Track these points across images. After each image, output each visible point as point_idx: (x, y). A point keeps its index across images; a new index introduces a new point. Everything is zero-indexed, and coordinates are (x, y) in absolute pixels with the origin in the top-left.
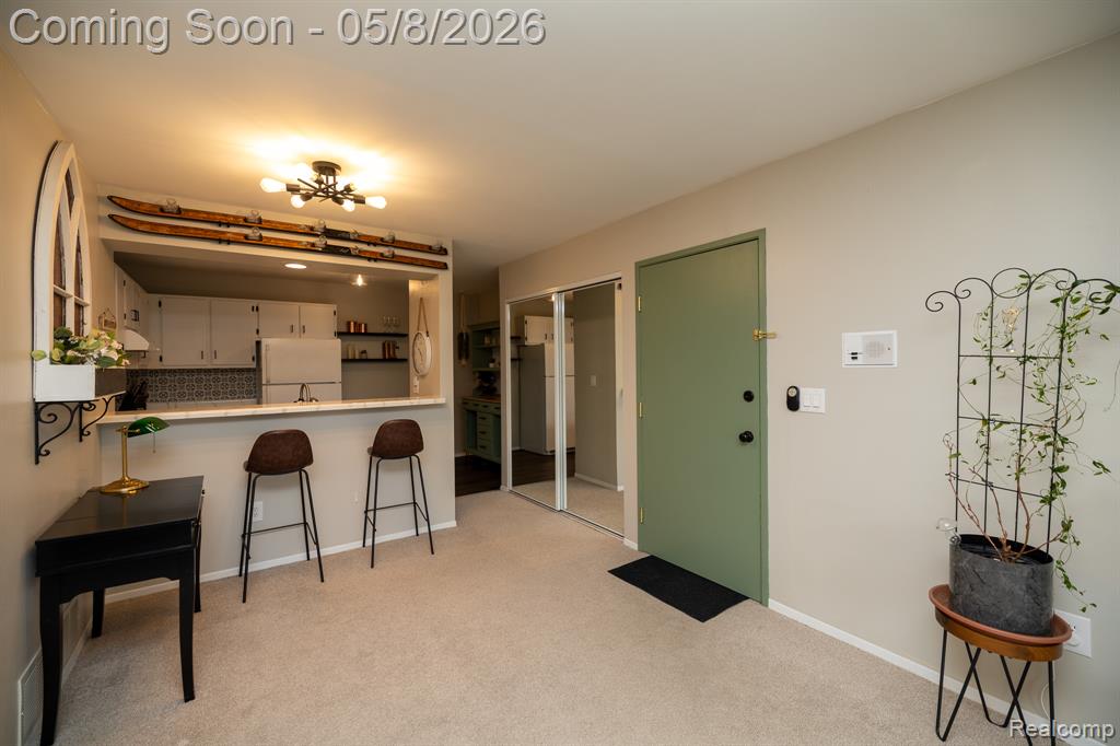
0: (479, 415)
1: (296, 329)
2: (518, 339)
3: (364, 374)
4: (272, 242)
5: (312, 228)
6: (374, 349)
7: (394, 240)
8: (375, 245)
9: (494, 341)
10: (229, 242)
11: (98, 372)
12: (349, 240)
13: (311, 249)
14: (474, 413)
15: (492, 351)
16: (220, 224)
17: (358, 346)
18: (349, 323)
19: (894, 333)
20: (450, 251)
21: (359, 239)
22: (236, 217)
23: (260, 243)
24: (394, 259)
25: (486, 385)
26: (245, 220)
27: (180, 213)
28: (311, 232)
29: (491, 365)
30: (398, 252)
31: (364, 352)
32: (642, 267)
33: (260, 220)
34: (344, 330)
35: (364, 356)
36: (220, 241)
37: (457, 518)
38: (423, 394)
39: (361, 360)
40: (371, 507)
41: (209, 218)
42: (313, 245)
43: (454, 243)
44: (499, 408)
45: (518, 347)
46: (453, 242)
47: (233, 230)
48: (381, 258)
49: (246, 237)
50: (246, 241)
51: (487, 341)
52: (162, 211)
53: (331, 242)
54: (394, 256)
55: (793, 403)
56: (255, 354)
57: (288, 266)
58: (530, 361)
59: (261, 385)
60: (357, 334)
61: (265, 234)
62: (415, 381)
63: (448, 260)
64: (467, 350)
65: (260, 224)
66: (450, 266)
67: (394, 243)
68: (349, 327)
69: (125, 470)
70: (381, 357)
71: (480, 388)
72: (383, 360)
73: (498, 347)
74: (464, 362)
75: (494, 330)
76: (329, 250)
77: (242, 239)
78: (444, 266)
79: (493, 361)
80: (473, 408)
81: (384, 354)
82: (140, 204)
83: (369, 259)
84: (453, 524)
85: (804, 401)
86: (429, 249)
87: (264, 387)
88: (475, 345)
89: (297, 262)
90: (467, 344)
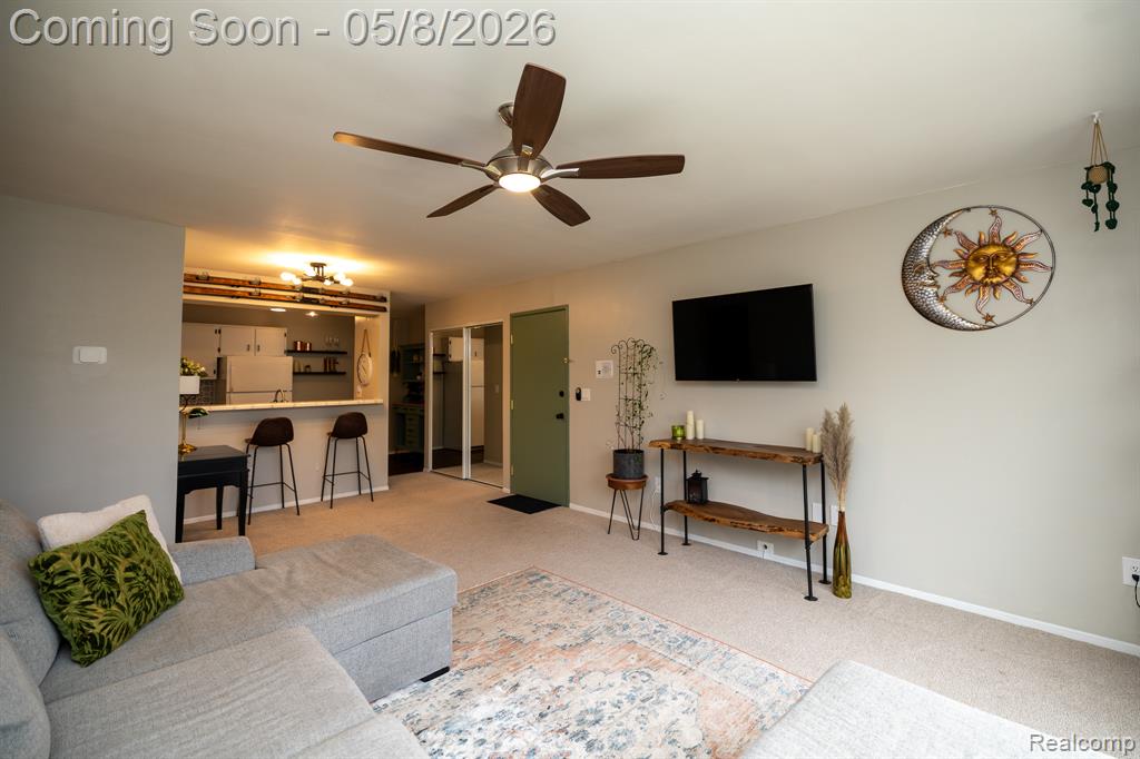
0: (407, 417)
1: (252, 347)
2: (442, 356)
3: (308, 384)
4: (273, 297)
5: (294, 287)
6: (317, 364)
8: (336, 296)
9: (421, 358)
10: (238, 297)
12: (318, 294)
13: (293, 300)
14: (403, 416)
15: (419, 367)
16: (233, 286)
17: (304, 361)
18: (296, 343)
19: (611, 362)
20: (388, 299)
21: (325, 293)
22: (244, 281)
23: (260, 297)
24: (349, 305)
25: (414, 393)
26: (250, 282)
27: (208, 280)
28: (293, 289)
29: (419, 378)
30: (351, 301)
31: (308, 366)
32: (514, 317)
33: (260, 283)
34: (291, 348)
35: (308, 370)
36: (232, 297)
37: (390, 485)
38: (364, 397)
39: (305, 373)
40: (329, 472)
41: (227, 282)
42: (294, 298)
43: (392, 294)
44: (423, 411)
45: (443, 363)
46: (391, 292)
47: (242, 289)
48: (340, 305)
49: (250, 294)
50: (250, 296)
51: (415, 358)
53: (306, 295)
54: (349, 303)
55: (578, 397)
56: (215, 368)
57: (273, 310)
58: (450, 373)
59: (225, 392)
60: (303, 351)
61: (263, 291)
62: (359, 389)
63: (387, 305)
64: (398, 366)
65: (260, 285)
66: (388, 309)
68: (296, 347)
69: (184, 436)
70: (322, 371)
71: (408, 396)
72: (325, 373)
73: (423, 363)
74: (395, 375)
75: (420, 350)
76: (305, 301)
77: (247, 295)
78: (384, 310)
79: (420, 374)
80: (403, 412)
81: (325, 368)
83: (332, 306)
84: (386, 488)
85: (583, 395)
86: (374, 298)
87: (227, 395)
88: (405, 361)
89: (279, 308)
90: (399, 359)
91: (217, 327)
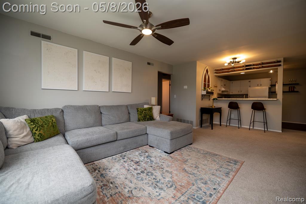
1: (259, 85)
4: (238, 70)
5: (243, 66)
7: (263, 63)
8: (258, 65)
10: (229, 72)
11: (206, 92)
12: (251, 66)
13: (243, 70)
16: (228, 69)
20: (282, 61)
21: (254, 65)
22: (231, 68)
23: (234, 71)
24: (263, 67)
27: (223, 69)
33: (234, 67)
36: (228, 72)
42: (243, 69)
46: (284, 58)
47: (230, 70)
48: (260, 68)
49: (232, 70)
50: (232, 71)
52: (221, 70)
53: (247, 67)
54: (263, 66)
57: (241, 73)
61: (235, 69)
63: (281, 63)
66: (282, 65)
67: (263, 64)
69: (213, 104)
76: (247, 69)
78: (280, 65)
82: (218, 70)
83: (257, 69)
84: (281, 132)
89: (242, 73)
91: (249, 80)
